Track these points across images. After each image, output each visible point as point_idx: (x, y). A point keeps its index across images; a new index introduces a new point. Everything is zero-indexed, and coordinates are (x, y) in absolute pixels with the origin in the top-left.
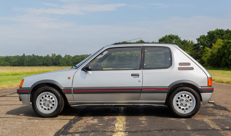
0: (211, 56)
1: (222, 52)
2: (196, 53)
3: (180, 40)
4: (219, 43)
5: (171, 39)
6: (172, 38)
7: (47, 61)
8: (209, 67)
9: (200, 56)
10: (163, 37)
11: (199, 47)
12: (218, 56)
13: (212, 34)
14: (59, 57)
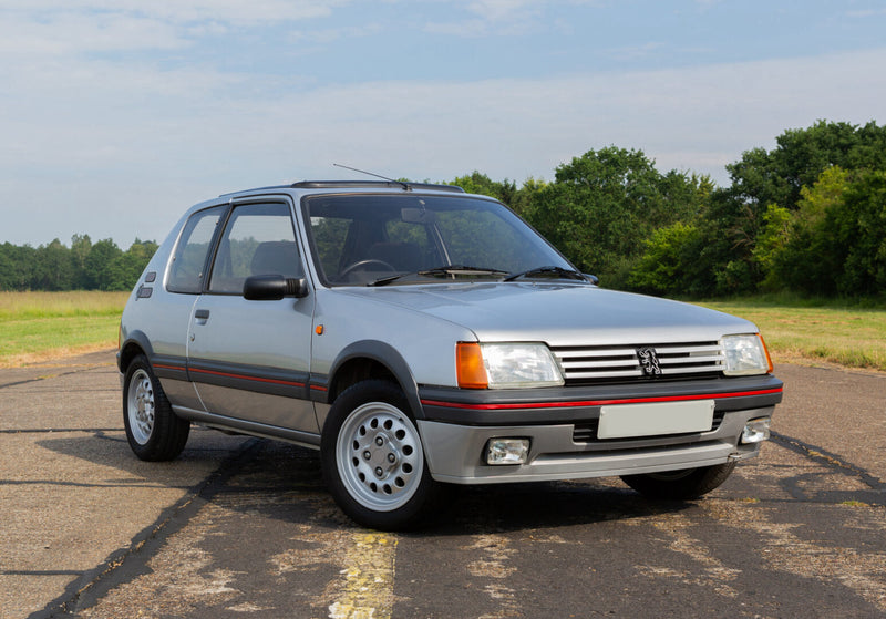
0: (795, 246)
1: (845, 227)
2: (726, 232)
3: (654, 172)
4: (831, 185)
5: (613, 169)
6: (614, 162)
7: (51, 267)
8: (786, 293)
9: (742, 245)
10: (574, 160)
11: (737, 204)
12: (826, 246)
13: (799, 144)
14: (106, 249)
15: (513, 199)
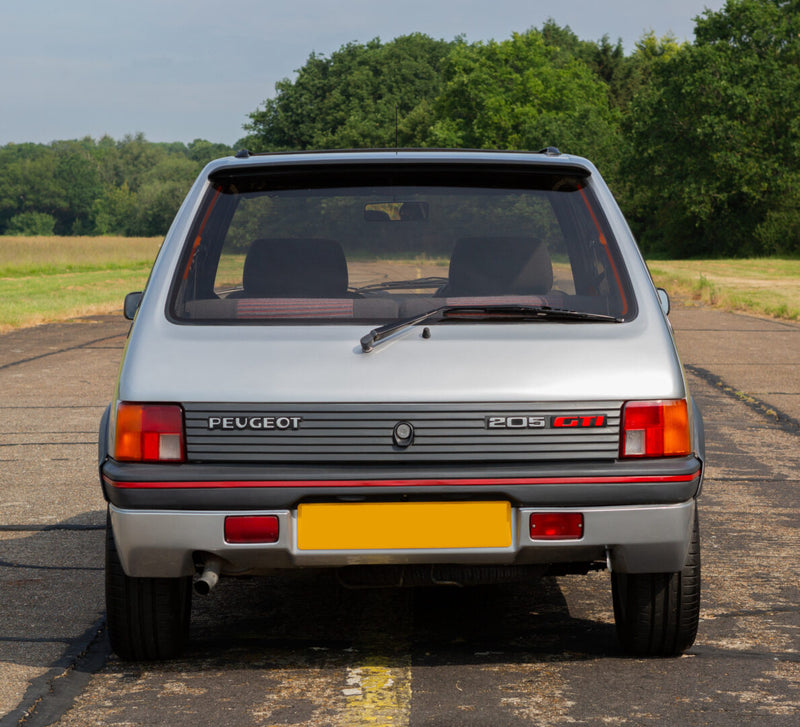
15: (618, 73)
